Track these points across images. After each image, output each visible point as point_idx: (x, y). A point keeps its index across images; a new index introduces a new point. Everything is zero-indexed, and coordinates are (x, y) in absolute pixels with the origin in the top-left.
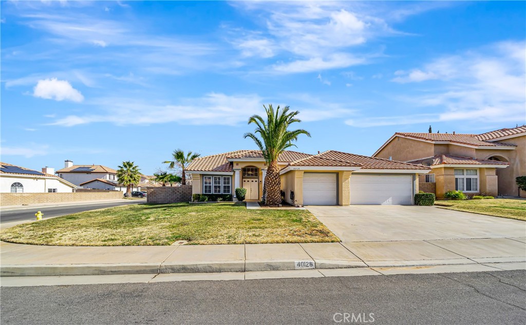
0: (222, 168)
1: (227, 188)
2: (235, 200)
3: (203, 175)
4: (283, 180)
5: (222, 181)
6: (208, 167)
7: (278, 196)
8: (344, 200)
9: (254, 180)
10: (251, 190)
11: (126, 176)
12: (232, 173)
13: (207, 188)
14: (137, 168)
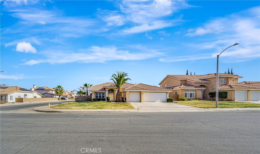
0: (102, 90)
1: (103, 97)
2: (106, 101)
3: (95, 92)
4: (122, 94)
5: (102, 94)
6: (97, 90)
7: (121, 99)
8: (142, 101)
9: (112, 94)
10: (111, 97)
11: (59, 91)
12: (105, 92)
13: (97, 97)
14: (62, 88)
